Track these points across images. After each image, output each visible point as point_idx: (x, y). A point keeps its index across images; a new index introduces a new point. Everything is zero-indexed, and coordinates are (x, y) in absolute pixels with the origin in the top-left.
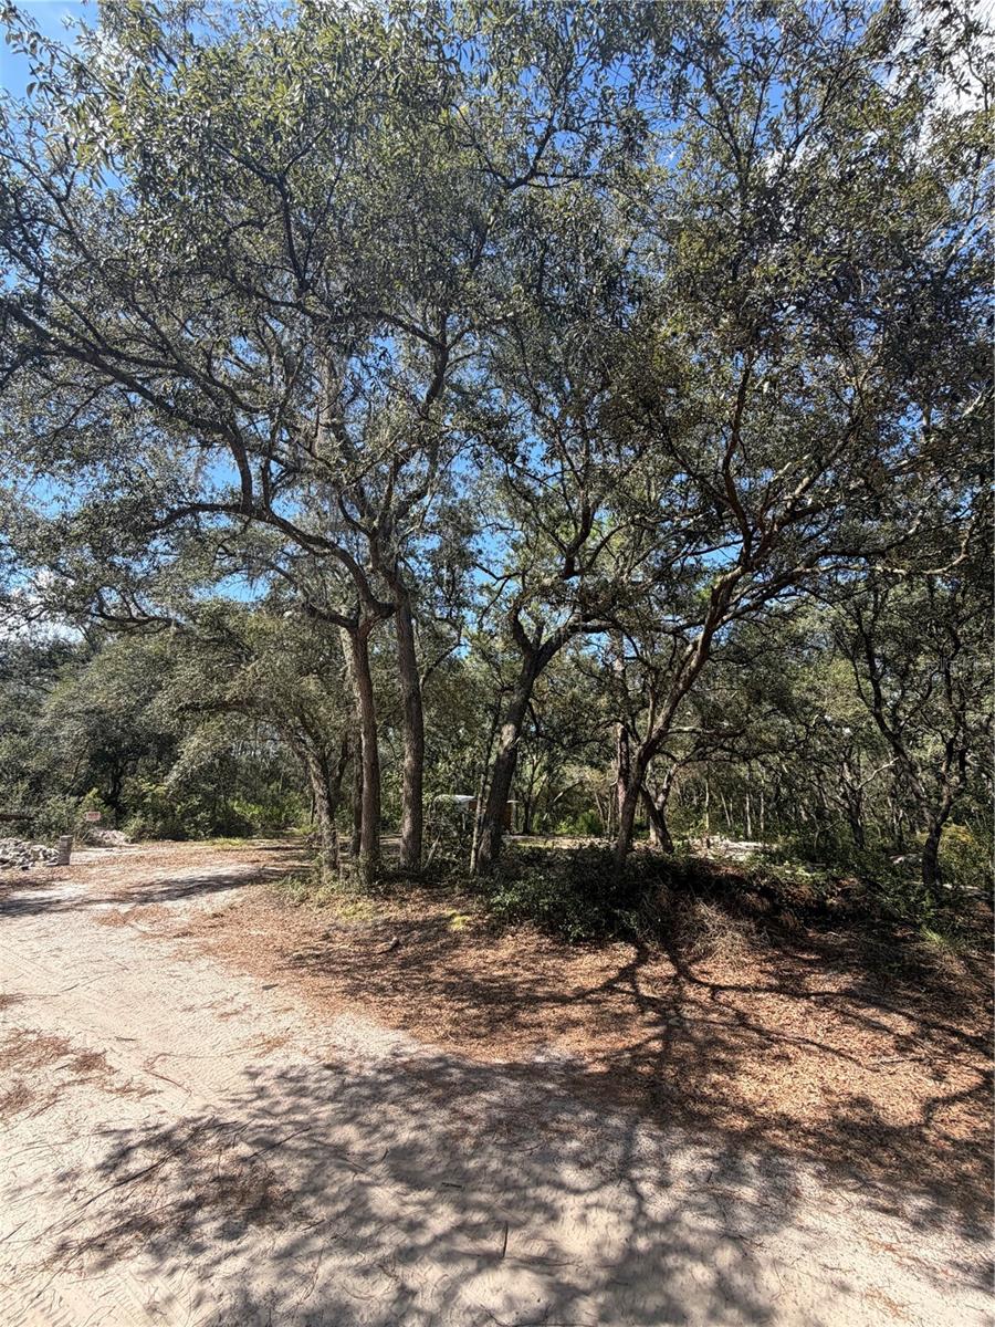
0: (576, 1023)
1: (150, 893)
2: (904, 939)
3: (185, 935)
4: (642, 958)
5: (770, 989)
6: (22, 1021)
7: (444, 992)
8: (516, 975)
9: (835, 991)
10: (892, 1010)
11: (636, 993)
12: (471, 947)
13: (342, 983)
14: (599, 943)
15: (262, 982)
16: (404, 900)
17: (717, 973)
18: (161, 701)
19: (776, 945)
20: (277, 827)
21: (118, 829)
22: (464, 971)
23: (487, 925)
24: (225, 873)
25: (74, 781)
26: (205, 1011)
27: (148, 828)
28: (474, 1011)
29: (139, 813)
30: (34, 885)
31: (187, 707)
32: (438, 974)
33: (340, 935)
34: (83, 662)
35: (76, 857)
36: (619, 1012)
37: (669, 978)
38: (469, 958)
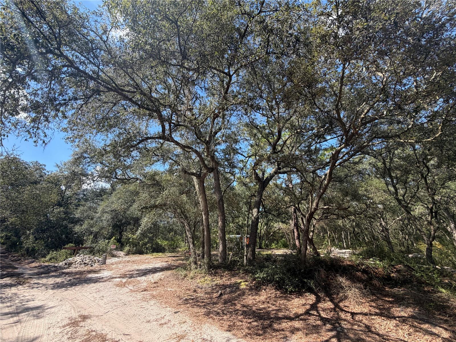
0: (298, 330)
1: (132, 274)
2: (429, 291)
3: (145, 290)
4: (319, 300)
5: (376, 314)
6: (90, 326)
7: (242, 314)
8: (269, 307)
9: (406, 315)
10: (436, 325)
11: (320, 316)
12: (249, 295)
13: (204, 310)
14: (300, 294)
15: (174, 310)
16: (222, 276)
17: (351, 307)
18: (135, 206)
19: (373, 294)
20: (173, 249)
21: (121, 251)
22: (248, 305)
23: (254, 286)
24: (157, 266)
25: (107, 234)
26: (154, 322)
27: (131, 250)
28: (255, 324)
29: (128, 245)
30: (95, 272)
31: (144, 208)
32: (238, 307)
33: (200, 290)
34: (110, 194)
35: (108, 261)
36: (314, 324)
37: (332, 309)
38: (250, 300)
